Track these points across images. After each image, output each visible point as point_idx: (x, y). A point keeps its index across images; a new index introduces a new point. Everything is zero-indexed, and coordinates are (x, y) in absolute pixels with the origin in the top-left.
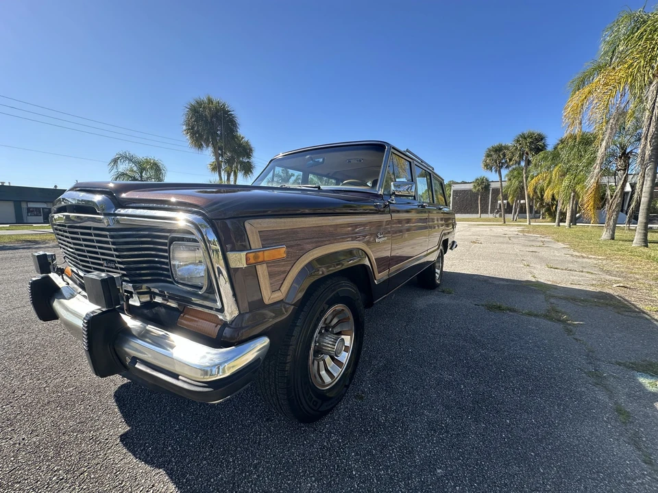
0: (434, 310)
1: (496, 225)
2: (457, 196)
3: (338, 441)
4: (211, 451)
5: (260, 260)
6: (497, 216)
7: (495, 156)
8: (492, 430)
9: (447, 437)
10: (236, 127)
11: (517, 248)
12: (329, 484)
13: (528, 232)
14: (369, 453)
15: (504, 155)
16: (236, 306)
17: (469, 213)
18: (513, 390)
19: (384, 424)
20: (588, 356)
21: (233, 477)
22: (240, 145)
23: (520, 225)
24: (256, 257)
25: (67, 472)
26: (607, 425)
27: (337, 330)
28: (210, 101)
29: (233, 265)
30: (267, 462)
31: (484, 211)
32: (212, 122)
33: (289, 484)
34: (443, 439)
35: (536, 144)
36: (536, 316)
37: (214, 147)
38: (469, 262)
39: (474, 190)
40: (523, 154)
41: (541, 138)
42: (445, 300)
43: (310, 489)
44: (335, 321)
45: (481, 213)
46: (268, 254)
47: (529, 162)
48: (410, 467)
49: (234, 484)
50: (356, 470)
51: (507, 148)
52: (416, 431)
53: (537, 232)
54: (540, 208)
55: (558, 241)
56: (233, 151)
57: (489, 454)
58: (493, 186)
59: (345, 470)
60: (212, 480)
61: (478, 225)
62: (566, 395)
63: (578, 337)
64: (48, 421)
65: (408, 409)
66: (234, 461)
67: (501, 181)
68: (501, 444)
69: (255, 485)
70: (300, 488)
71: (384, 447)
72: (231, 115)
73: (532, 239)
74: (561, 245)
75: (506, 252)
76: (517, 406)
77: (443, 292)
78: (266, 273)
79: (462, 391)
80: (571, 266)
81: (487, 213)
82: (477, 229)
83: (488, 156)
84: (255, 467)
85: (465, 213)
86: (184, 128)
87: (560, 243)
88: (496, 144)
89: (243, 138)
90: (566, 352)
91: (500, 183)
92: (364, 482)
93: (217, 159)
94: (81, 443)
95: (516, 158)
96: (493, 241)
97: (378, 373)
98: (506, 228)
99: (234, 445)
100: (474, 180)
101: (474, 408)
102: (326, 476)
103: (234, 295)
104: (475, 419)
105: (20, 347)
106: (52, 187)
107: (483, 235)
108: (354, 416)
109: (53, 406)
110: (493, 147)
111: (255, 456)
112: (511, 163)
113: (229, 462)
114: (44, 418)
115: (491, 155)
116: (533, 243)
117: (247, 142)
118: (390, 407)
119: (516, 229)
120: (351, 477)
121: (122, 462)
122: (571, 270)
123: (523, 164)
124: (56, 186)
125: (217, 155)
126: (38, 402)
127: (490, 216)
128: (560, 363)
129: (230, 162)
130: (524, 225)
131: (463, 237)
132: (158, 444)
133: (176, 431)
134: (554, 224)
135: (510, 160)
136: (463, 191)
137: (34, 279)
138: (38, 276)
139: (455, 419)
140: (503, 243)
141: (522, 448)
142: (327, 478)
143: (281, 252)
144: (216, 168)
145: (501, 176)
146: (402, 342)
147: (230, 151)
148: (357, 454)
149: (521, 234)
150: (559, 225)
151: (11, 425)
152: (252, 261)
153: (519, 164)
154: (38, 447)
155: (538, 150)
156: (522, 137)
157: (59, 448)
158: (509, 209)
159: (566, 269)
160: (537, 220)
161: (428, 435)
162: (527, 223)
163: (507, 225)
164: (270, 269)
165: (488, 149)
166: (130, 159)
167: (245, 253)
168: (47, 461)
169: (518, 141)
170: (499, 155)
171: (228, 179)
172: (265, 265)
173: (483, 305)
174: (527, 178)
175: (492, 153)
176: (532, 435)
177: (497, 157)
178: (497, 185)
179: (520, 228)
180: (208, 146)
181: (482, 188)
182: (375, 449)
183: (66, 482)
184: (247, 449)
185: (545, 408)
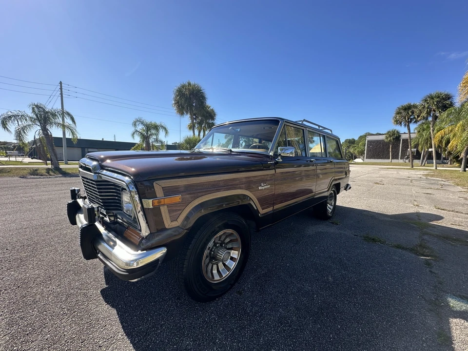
0: (319, 237)
1: (404, 169)
2: (371, 145)
3: (214, 319)
4: (141, 312)
5: (162, 203)
6: (407, 161)
7: (404, 114)
8: (325, 331)
9: (288, 329)
10: (205, 100)
11: (414, 190)
12: (199, 345)
13: (432, 176)
14: (232, 330)
15: (413, 113)
16: (148, 229)
17: (381, 159)
18: (355, 305)
19: (249, 313)
20: (435, 287)
21: (147, 329)
22: (208, 112)
23: (427, 170)
24: (159, 202)
25: (68, 310)
26: (423, 344)
27: (229, 246)
28: (189, 84)
29: (145, 206)
30: (169, 324)
31: (395, 157)
32: (190, 98)
33: (176, 340)
34: (284, 330)
35: (444, 103)
36: (403, 248)
37: (191, 114)
38: (365, 200)
39: (386, 140)
40: (430, 111)
41: (448, 97)
42: (332, 230)
43: (188, 345)
44: (228, 240)
45: (393, 158)
46: (168, 200)
47: (436, 118)
48: (255, 344)
49: (146, 333)
50: (219, 340)
51: (415, 106)
52: (268, 322)
53: (441, 176)
54: (448, 155)
55: (458, 185)
56: (203, 116)
57: (314, 346)
58: (403, 137)
59: (212, 338)
60: (136, 329)
61: (388, 168)
62: (398, 315)
63: (433, 270)
64: (67, 281)
65: (269, 306)
66: (151, 320)
67: (410, 133)
68: (327, 342)
69: (158, 336)
70: (181, 343)
71: (243, 328)
72: (202, 92)
73: (433, 182)
74: (460, 188)
75: (403, 193)
76: (352, 317)
77: (333, 223)
78: (167, 211)
79: (314, 299)
80: (460, 208)
81: (398, 159)
82: (387, 172)
83: (398, 113)
84: (161, 326)
85: (378, 159)
86: (174, 102)
87: (459, 187)
88: (405, 104)
89: (209, 107)
90: (416, 281)
91: (408, 135)
92: (221, 348)
93: (193, 121)
94: (78, 296)
95: (424, 114)
96: (395, 183)
97: (259, 278)
98: (413, 172)
99: (154, 311)
100: (386, 132)
101: (318, 313)
102: (199, 340)
103: (147, 223)
104: (315, 320)
105: (65, 237)
106: (101, 140)
107: (388, 177)
108: (231, 304)
109: (72, 272)
110: (402, 106)
111: (163, 319)
112: (419, 119)
113: (148, 320)
114: (65, 279)
115: (401, 113)
116: (432, 186)
117: (212, 110)
118: (257, 303)
119: (422, 172)
120: (214, 343)
121: (95, 310)
122: (457, 212)
123: (430, 119)
124: (103, 139)
125: (192, 119)
126: (65, 270)
127: (401, 161)
128: (406, 289)
129: (200, 124)
130: (431, 170)
131: (369, 179)
132: (115, 302)
133: (126, 297)
134: (460, 169)
135: (418, 117)
136: (376, 141)
137: (69, 202)
138: (70, 201)
139: (300, 318)
140: (404, 185)
141: (342, 347)
142: (200, 341)
143: (177, 198)
144: (192, 127)
145: (409, 129)
146: (284, 258)
147: (201, 116)
148: (224, 329)
149: (424, 177)
150: (465, 171)
151: (50, 280)
152: (156, 204)
153: (427, 119)
154: (59, 294)
155: (445, 108)
156: (429, 97)
157: (68, 296)
158: (417, 156)
159: (452, 211)
160: (444, 165)
161: (276, 325)
162: (434, 168)
163: (414, 169)
164: (169, 208)
165: (399, 108)
166: (142, 123)
167: (151, 200)
168: (61, 302)
169: (426, 100)
170: (408, 113)
171: (199, 135)
172: (166, 206)
173: (361, 237)
174: (433, 131)
175: (402, 111)
176: (354, 340)
177: (407, 114)
178: (406, 136)
179: (426, 172)
180: (187, 113)
181: (393, 139)
182: (236, 329)
183: (66, 315)
184: (161, 314)
185: (375, 321)
